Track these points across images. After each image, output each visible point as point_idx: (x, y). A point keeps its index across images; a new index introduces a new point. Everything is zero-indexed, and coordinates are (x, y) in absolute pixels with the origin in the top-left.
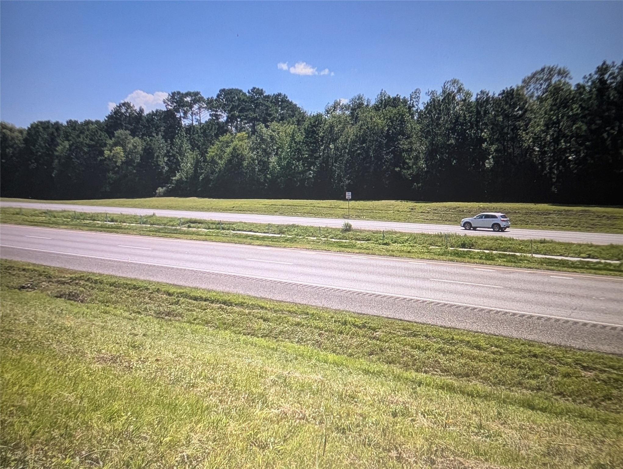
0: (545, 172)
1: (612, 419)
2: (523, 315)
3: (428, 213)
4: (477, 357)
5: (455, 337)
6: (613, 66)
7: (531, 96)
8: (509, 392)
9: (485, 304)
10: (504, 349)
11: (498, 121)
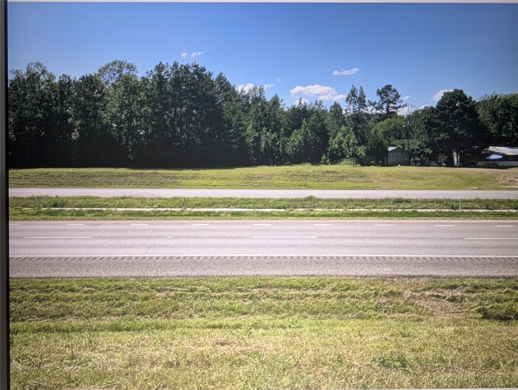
0: (123, 143)
1: (179, 324)
2: (110, 258)
3: (20, 178)
4: (71, 298)
5: (51, 285)
6: (167, 66)
7: (107, 83)
8: (100, 322)
9: (77, 253)
10: (95, 288)
11: (80, 101)
